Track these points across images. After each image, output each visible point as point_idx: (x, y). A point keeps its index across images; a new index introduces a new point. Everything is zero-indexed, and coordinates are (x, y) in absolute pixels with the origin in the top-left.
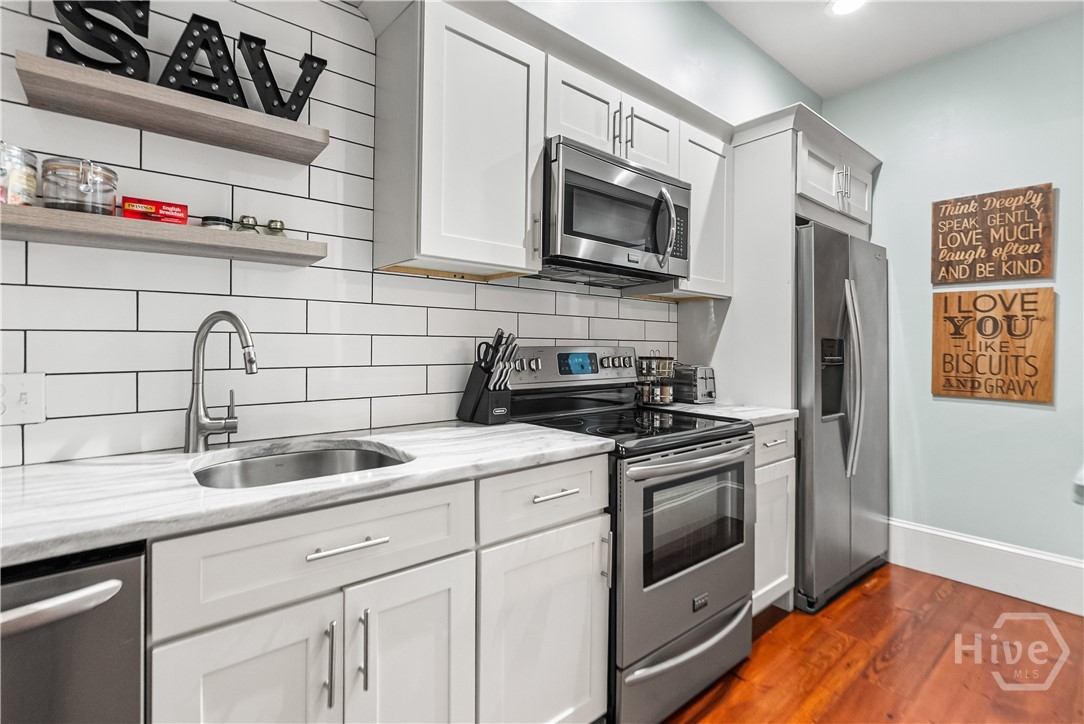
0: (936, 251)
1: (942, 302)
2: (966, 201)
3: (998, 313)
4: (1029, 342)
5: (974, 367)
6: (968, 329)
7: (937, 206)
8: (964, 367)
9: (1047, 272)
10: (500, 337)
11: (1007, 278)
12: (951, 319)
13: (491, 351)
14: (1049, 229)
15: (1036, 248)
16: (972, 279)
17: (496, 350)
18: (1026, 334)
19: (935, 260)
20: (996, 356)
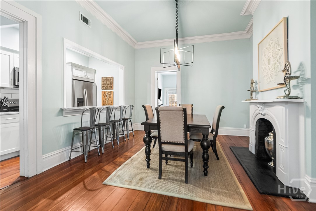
0: (102, 85)
1: (103, 92)
2: (105, 78)
3: (108, 94)
4: (111, 98)
5: (106, 102)
6: (105, 97)
7: (102, 78)
8: (105, 102)
9: (112, 89)
10: (5, 98)
11: (109, 89)
12: (103, 95)
13: (3, 100)
14: (113, 83)
15: (111, 85)
16: (106, 89)
17: (4, 100)
18: (111, 97)
19: (102, 86)
20: (108, 100)
